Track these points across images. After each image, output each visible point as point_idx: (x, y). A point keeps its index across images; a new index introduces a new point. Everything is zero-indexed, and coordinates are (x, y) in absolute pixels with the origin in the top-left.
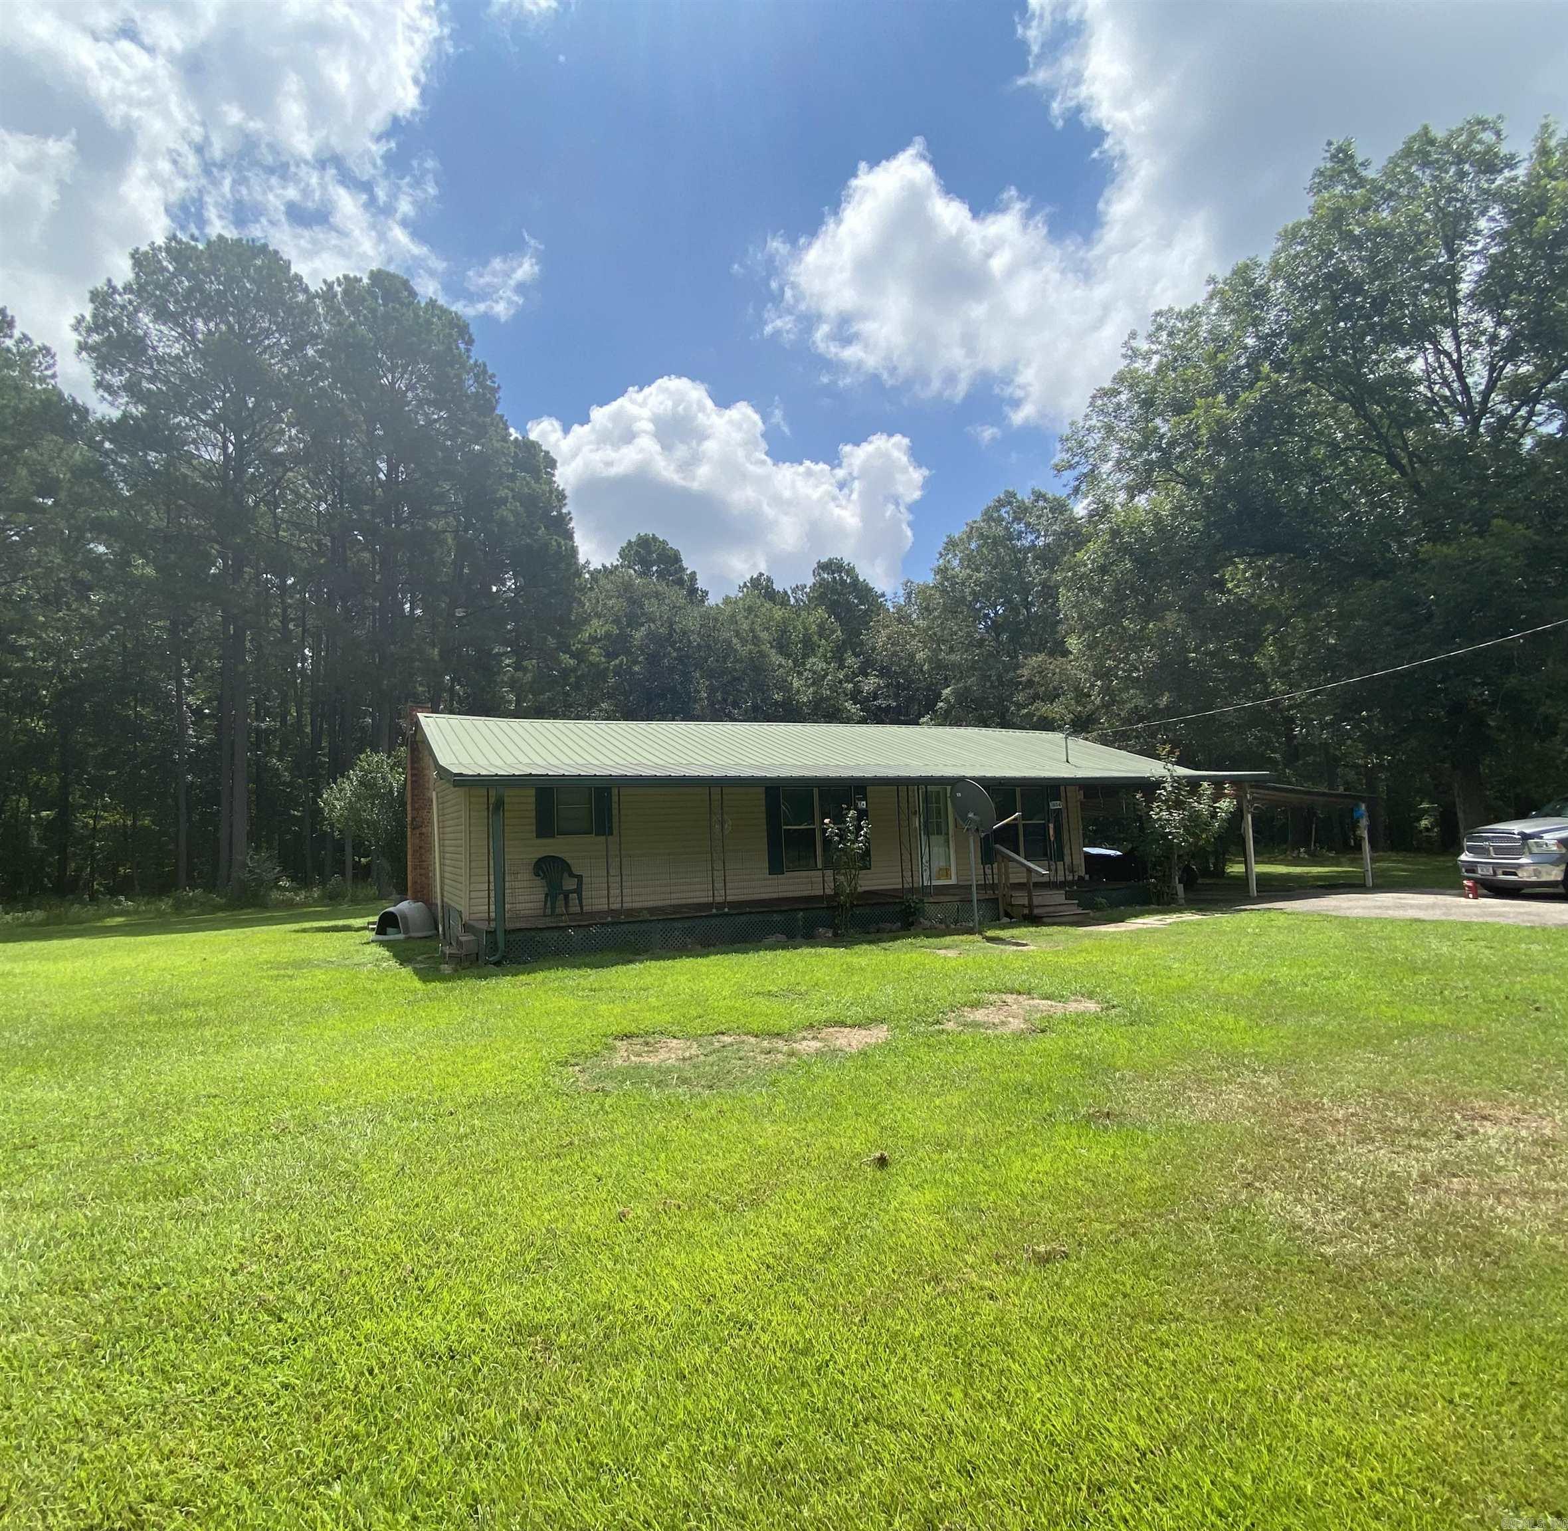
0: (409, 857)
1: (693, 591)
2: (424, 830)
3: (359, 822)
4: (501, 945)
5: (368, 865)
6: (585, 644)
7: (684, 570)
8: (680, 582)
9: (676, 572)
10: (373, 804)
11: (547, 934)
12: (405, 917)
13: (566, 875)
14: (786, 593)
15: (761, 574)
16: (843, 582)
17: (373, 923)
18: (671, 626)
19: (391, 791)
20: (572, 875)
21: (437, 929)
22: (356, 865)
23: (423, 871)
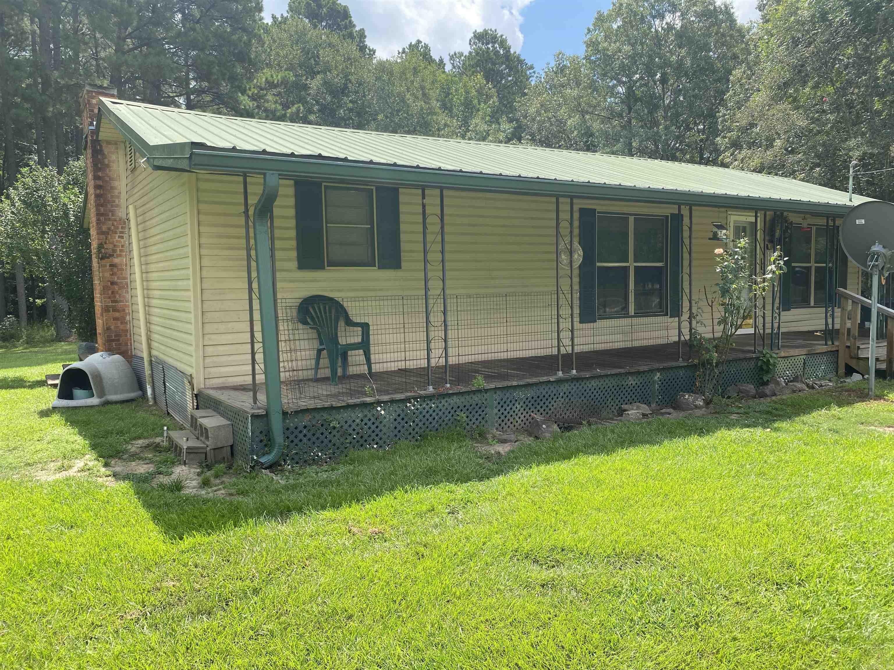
0: (97, 295)
1: (362, 48)
2: (116, 260)
3: (25, 252)
4: (279, 438)
5: (43, 305)
6: (262, 89)
7: (354, 26)
8: (351, 36)
9: (346, 27)
10: (44, 232)
11: (345, 415)
12: (98, 377)
13: (342, 324)
14: (441, 61)
15: (419, 42)
16: (497, 53)
17: (54, 377)
18: (346, 76)
19: (66, 215)
20: (349, 323)
21: (144, 392)
22: (30, 306)
23: (117, 315)
